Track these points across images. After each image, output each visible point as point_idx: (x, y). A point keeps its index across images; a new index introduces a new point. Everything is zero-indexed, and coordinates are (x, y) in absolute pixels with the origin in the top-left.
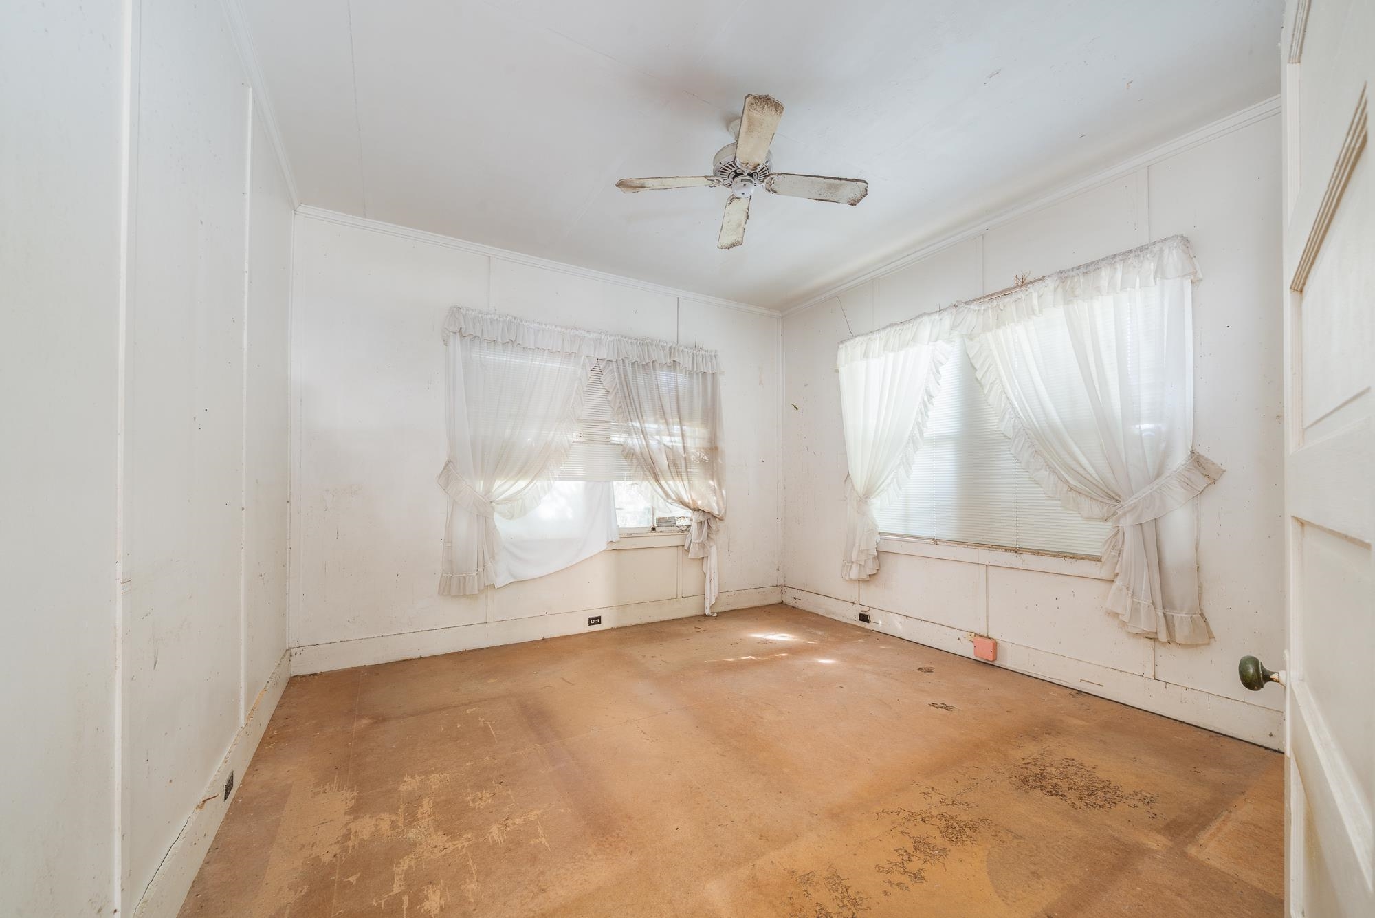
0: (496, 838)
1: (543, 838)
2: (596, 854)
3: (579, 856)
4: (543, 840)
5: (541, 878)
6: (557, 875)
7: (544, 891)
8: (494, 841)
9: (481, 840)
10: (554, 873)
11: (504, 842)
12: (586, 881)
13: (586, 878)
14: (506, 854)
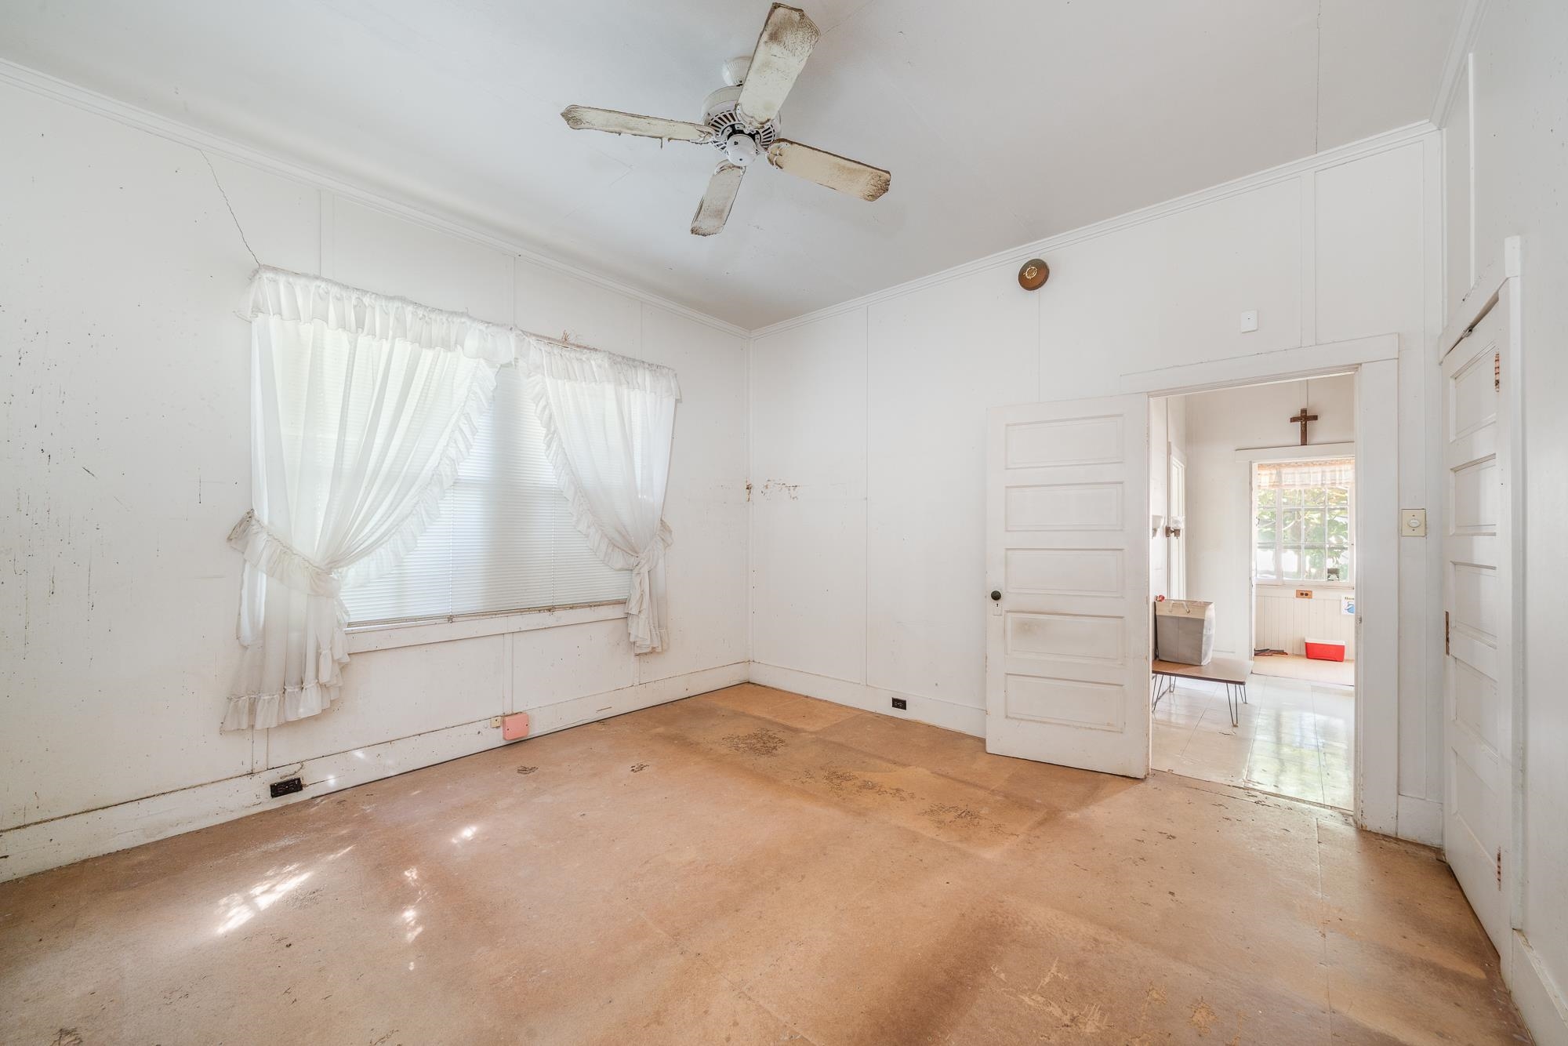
0: (1097, 1016)
1: (1052, 971)
2: (1027, 923)
3: (1041, 933)
4: (1054, 970)
5: (1089, 947)
6: (1074, 939)
7: (1096, 940)
8: (1103, 1015)
9: (1116, 1031)
10: (1075, 941)
11: (1093, 1004)
12: (1057, 919)
13: (1054, 919)
14: (1102, 991)
